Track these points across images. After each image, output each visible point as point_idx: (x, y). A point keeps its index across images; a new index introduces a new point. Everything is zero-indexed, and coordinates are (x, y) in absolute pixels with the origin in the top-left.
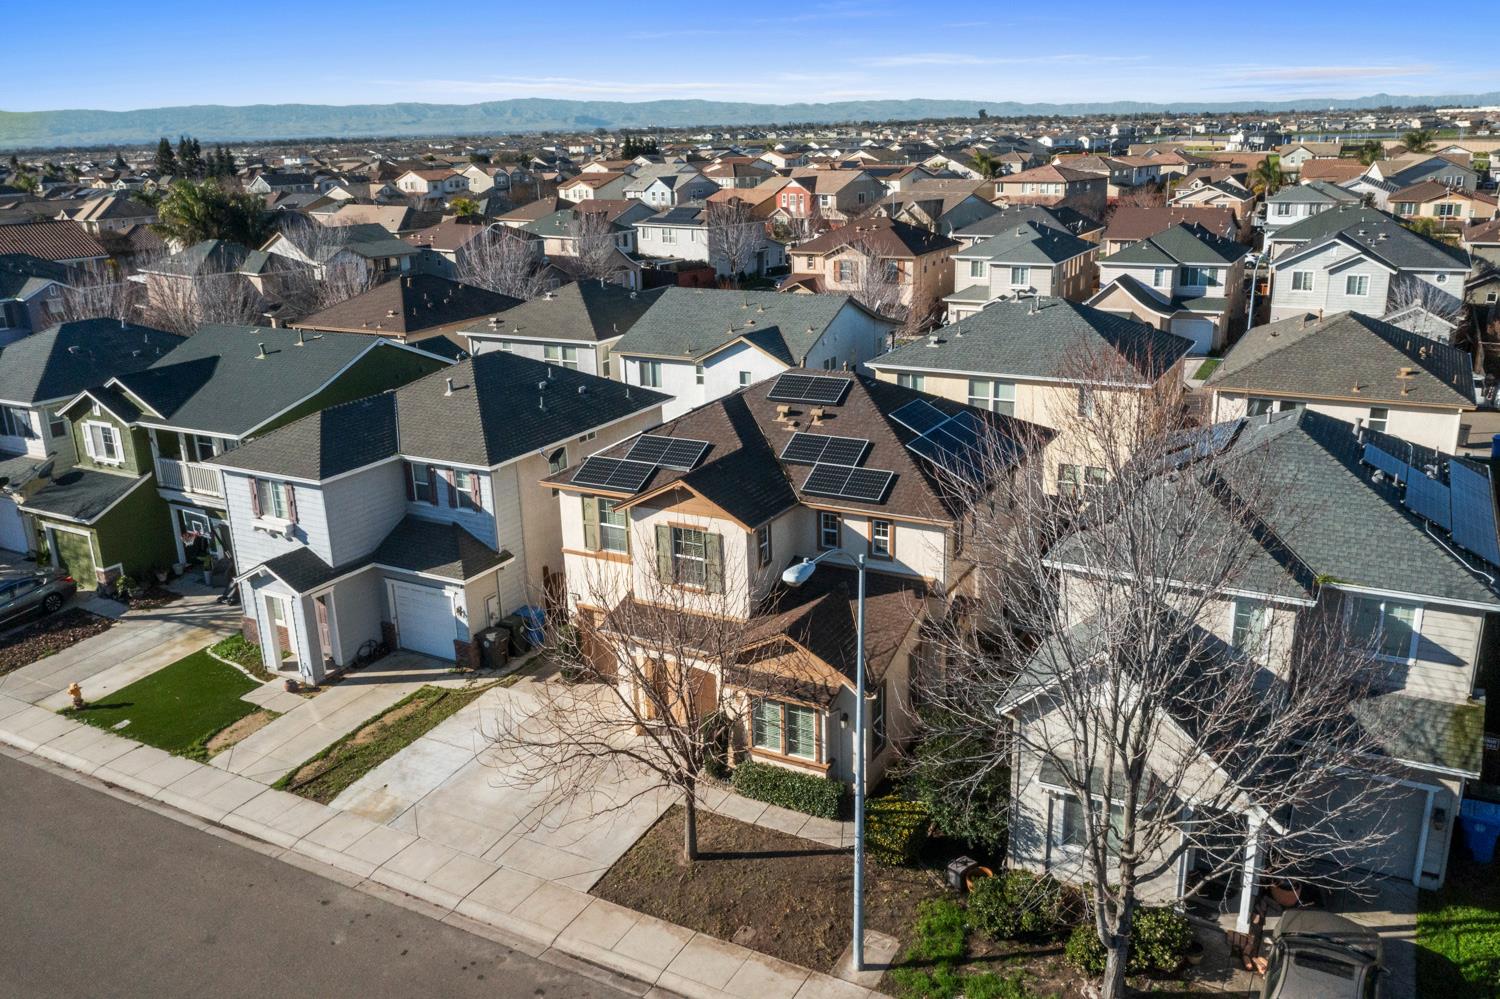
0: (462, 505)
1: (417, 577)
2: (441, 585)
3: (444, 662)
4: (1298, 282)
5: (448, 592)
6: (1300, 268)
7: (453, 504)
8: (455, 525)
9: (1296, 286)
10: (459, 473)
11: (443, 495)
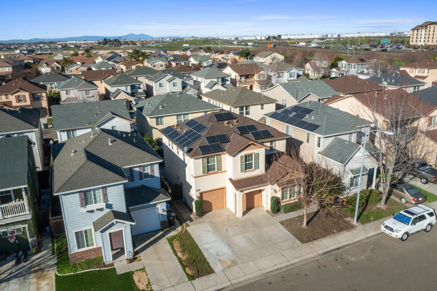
0: (145, 178)
1: (150, 204)
2: (155, 205)
3: (157, 231)
5: (159, 206)
6: (161, 82)
8: (143, 186)
9: (160, 86)
10: (144, 167)
11: (136, 177)
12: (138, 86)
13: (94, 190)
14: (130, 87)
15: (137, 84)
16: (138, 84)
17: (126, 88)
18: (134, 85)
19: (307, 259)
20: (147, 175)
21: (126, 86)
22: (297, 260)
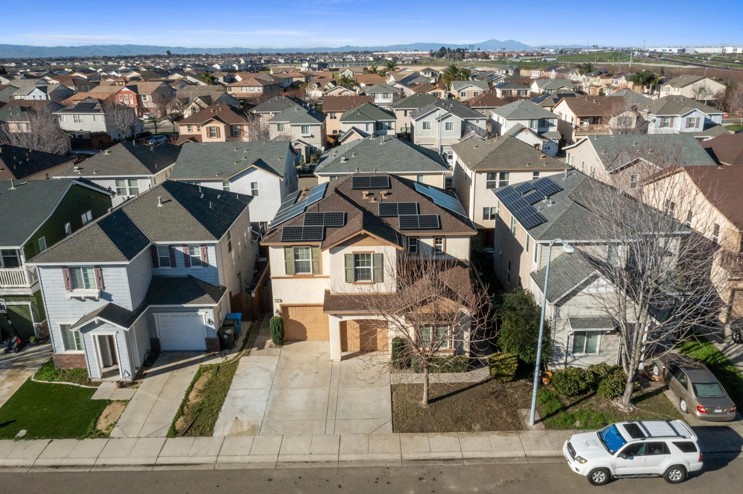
0: (194, 264)
1: (183, 307)
2: (196, 310)
3: (199, 352)
4: (425, 126)
5: (201, 313)
6: (425, 120)
7: (187, 264)
8: (190, 277)
9: (424, 128)
10: (191, 247)
11: (180, 261)
12: (387, 124)
13: (85, 268)
14: (372, 124)
15: (386, 122)
16: (388, 122)
17: (367, 126)
18: (381, 123)
19: (373, 461)
20: (197, 262)
21: (367, 124)
22: (353, 457)
